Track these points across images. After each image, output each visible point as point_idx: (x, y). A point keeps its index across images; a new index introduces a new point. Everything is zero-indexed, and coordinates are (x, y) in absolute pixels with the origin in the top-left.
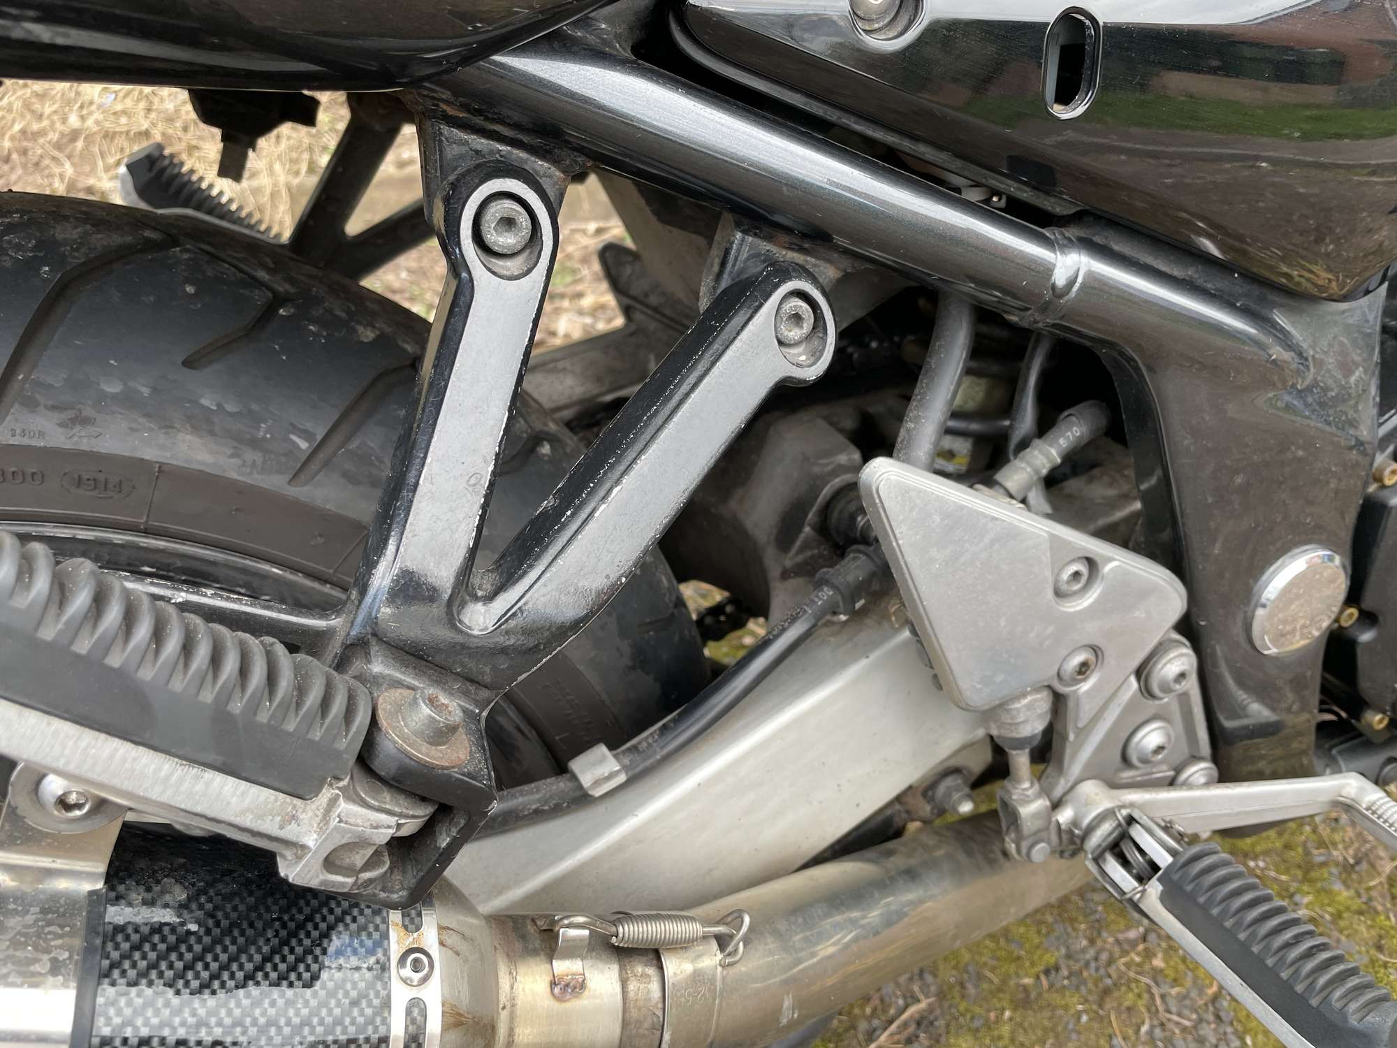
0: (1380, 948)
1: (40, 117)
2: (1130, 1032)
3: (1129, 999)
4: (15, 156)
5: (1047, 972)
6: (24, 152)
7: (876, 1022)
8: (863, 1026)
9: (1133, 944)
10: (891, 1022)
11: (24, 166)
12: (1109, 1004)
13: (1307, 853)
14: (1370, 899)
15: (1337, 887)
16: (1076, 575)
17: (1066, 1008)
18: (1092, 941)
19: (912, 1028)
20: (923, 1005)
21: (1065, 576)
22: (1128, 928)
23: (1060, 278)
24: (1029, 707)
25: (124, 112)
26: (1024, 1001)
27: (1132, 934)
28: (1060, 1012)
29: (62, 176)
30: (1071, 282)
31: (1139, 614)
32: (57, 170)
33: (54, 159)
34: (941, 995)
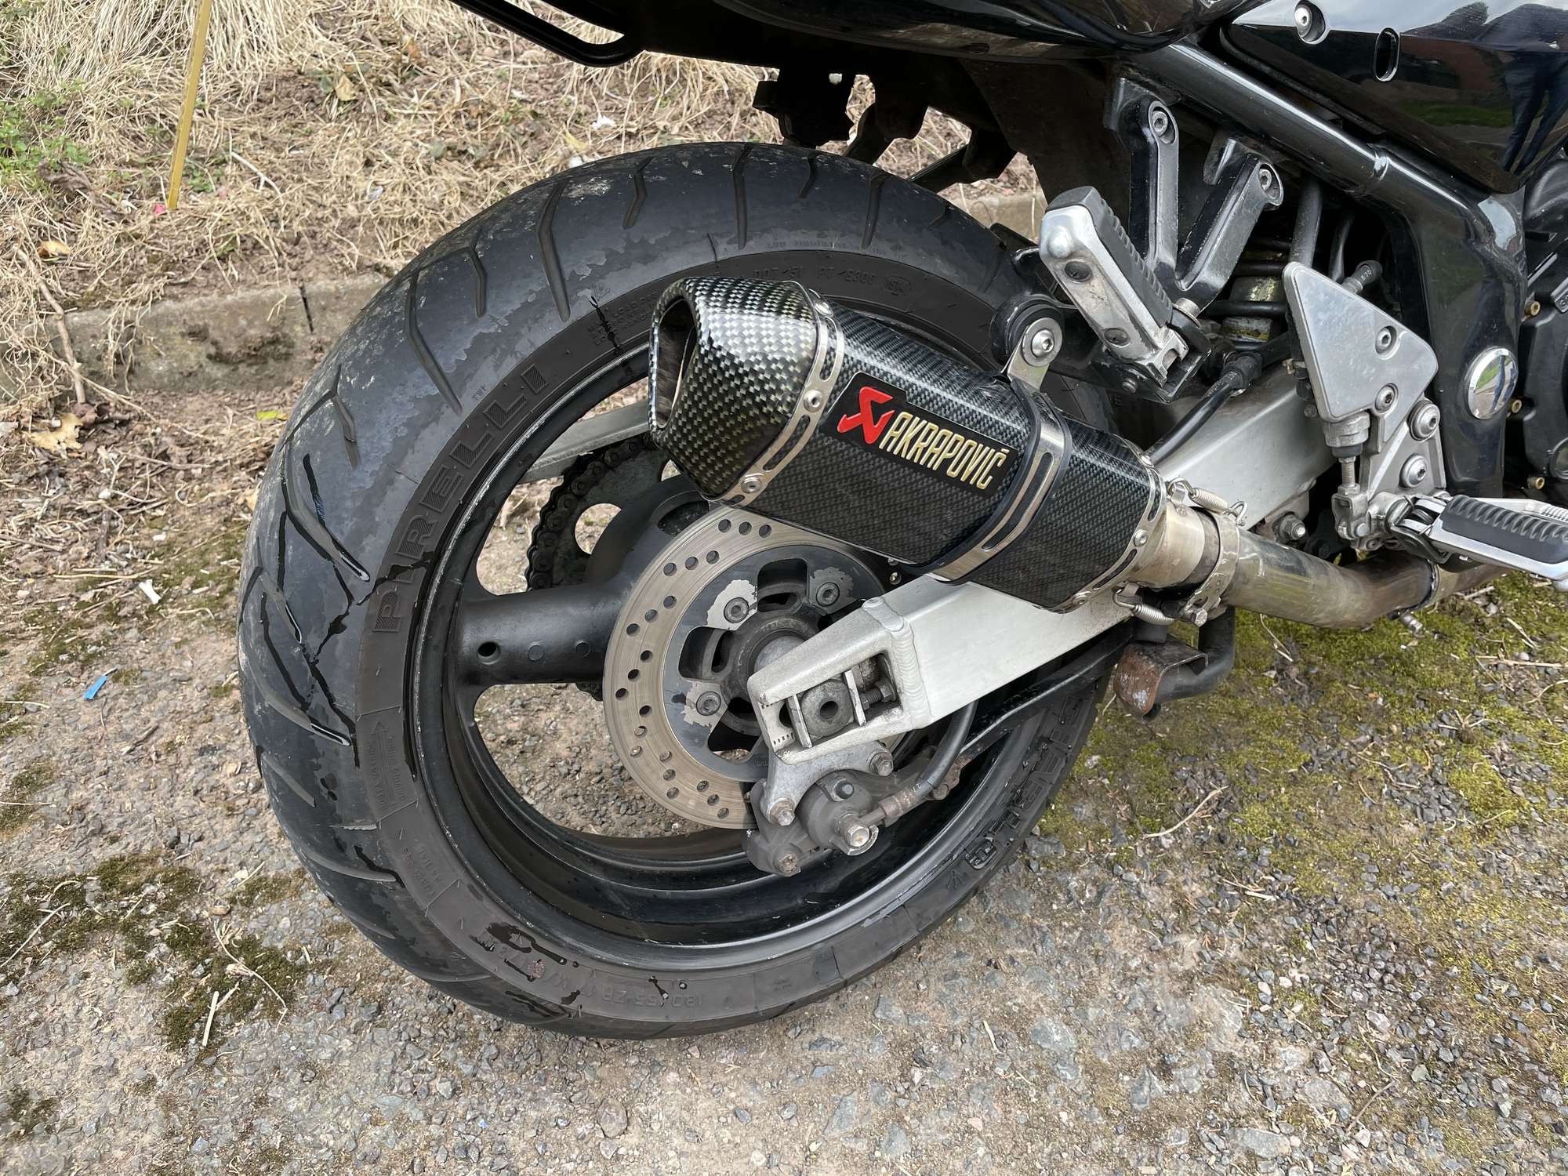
0: (1545, 738)
1: (322, 206)
2: (1375, 793)
3: (1370, 773)
4: (305, 238)
5: (1306, 764)
6: (313, 236)
7: (1187, 804)
8: (1178, 806)
9: (1364, 745)
10: (1198, 803)
11: (316, 248)
12: (1355, 777)
13: (1478, 686)
14: (1531, 712)
15: (1505, 705)
16: (1386, 338)
17: (1325, 783)
18: (1334, 746)
19: (1214, 806)
20: (1219, 791)
21: (1381, 338)
22: (1358, 736)
23: (1377, 167)
24: (1360, 424)
25: (395, 202)
26: (1294, 781)
27: (1362, 739)
28: (1321, 786)
29: (351, 256)
30: (1383, 169)
31: (1416, 367)
32: (345, 251)
33: (339, 241)
34: (1232, 783)
